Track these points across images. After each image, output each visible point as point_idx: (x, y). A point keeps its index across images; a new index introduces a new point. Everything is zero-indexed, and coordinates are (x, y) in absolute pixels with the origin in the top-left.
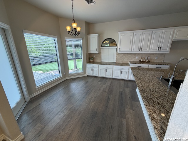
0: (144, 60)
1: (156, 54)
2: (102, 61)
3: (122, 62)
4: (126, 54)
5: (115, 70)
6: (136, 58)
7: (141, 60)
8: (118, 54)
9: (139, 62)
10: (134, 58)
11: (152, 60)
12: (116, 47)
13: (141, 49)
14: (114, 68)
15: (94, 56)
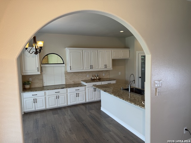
0: (95, 78)
1: (103, 71)
2: (45, 85)
3: (73, 83)
4: (76, 72)
5: (70, 93)
6: (88, 76)
7: (93, 78)
8: (67, 73)
9: (91, 80)
10: (86, 76)
11: (101, 77)
12: (64, 65)
13: (91, 67)
14: (69, 91)
15: (31, 79)
